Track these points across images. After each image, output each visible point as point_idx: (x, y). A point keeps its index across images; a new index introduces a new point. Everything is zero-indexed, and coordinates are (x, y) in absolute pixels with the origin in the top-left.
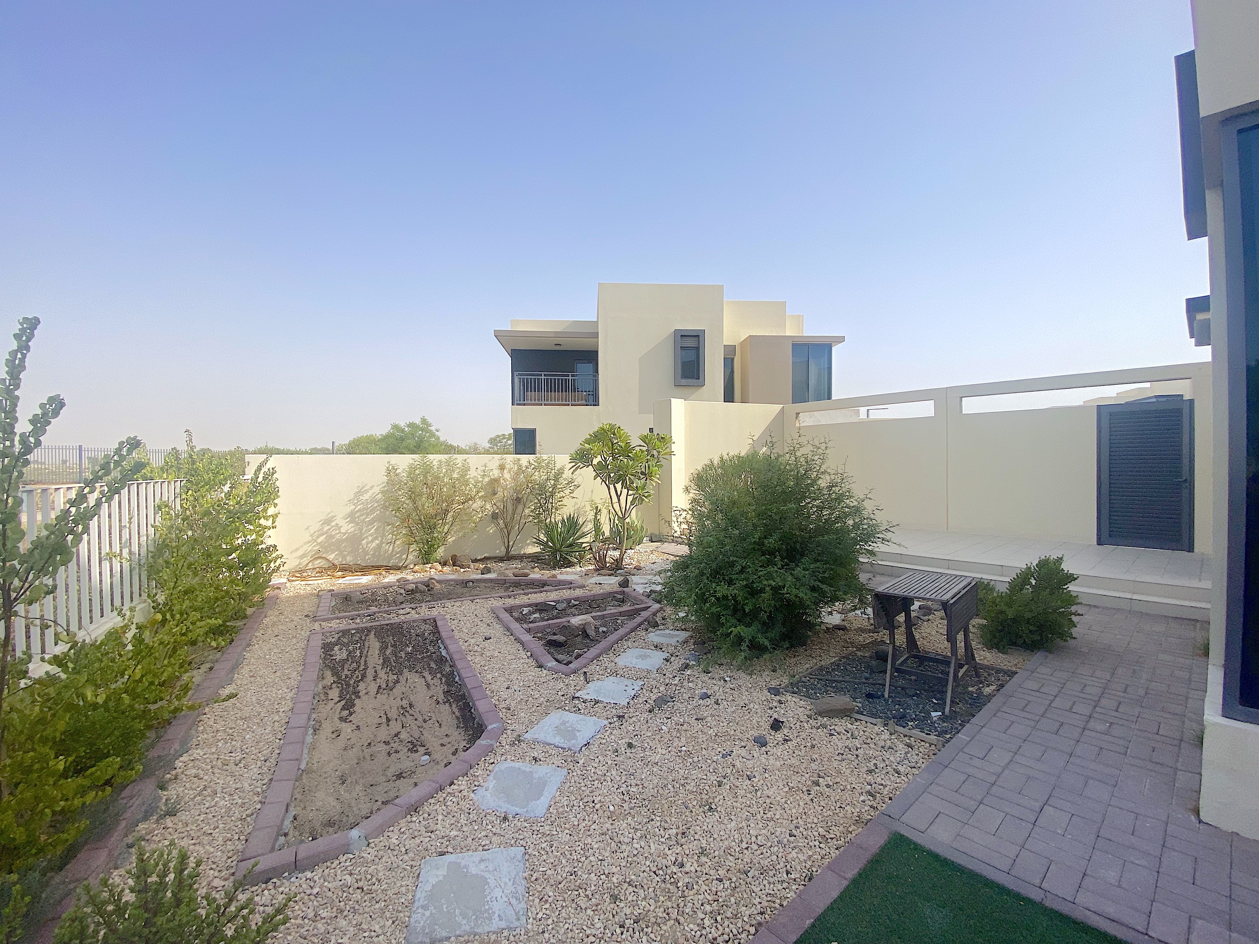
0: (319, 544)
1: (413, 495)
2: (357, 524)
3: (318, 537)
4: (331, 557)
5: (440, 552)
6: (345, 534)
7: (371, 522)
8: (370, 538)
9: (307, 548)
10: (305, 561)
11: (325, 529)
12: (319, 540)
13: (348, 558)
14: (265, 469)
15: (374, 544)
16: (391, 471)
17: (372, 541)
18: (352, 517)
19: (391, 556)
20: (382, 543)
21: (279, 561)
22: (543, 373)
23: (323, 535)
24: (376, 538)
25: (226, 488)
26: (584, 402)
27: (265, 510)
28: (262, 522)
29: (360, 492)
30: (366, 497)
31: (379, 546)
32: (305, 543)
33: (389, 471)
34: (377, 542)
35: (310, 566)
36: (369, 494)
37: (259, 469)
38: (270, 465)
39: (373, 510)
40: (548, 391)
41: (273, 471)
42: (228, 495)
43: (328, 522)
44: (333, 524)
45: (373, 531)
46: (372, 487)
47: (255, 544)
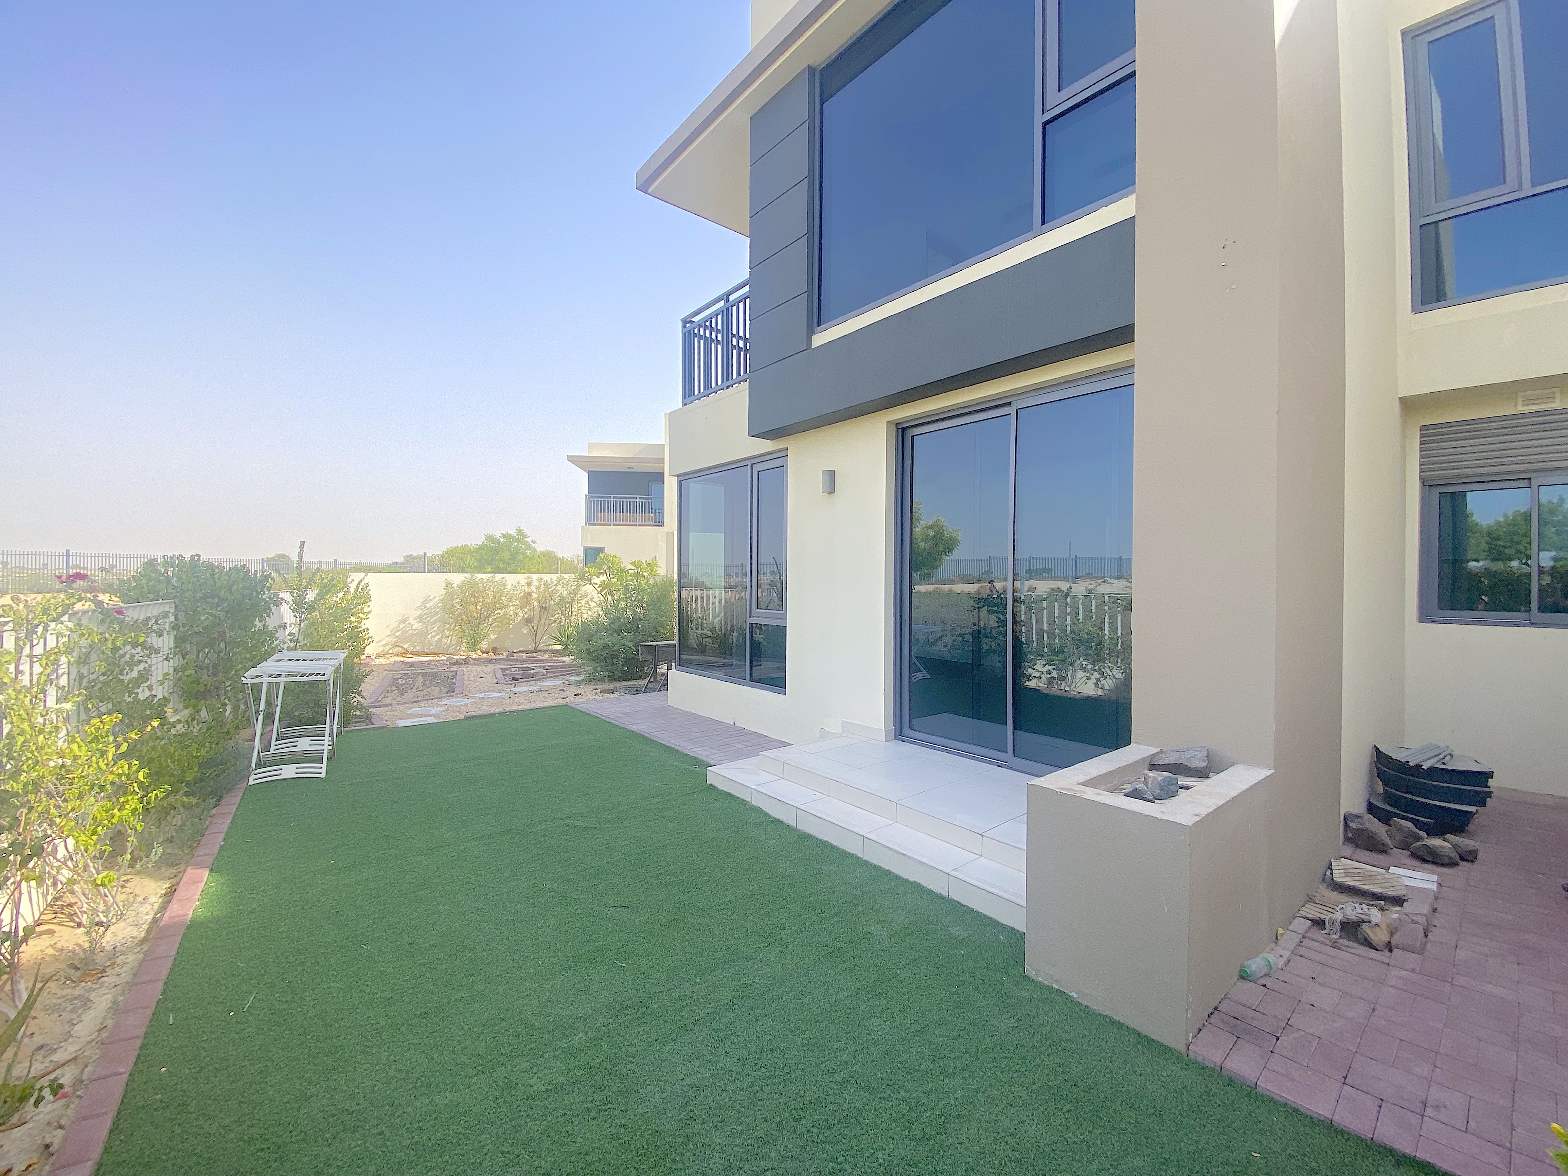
0: (396, 637)
1: (464, 603)
2: (424, 623)
3: (396, 632)
4: (406, 646)
5: (484, 645)
6: (415, 630)
7: (434, 623)
8: (434, 634)
9: (388, 639)
10: (388, 648)
11: (401, 627)
12: (397, 634)
13: (417, 647)
14: (362, 584)
15: (436, 639)
16: (448, 584)
17: (435, 636)
18: (420, 619)
19: (449, 647)
20: (442, 637)
21: (370, 640)
22: (612, 496)
23: (399, 631)
24: (438, 634)
25: (341, 595)
26: (651, 523)
27: (362, 608)
28: (361, 615)
29: (426, 601)
30: (431, 604)
31: (440, 640)
32: (387, 636)
33: (447, 585)
34: (438, 636)
35: (390, 652)
36: (432, 603)
37: (359, 583)
38: (365, 582)
39: (436, 613)
40: (616, 512)
41: (367, 585)
42: (342, 599)
43: (403, 621)
44: (407, 623)
45: (435, 629)
46: (435, 597)
47: (357, 627)
